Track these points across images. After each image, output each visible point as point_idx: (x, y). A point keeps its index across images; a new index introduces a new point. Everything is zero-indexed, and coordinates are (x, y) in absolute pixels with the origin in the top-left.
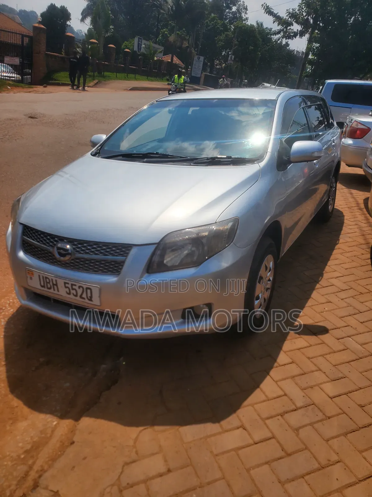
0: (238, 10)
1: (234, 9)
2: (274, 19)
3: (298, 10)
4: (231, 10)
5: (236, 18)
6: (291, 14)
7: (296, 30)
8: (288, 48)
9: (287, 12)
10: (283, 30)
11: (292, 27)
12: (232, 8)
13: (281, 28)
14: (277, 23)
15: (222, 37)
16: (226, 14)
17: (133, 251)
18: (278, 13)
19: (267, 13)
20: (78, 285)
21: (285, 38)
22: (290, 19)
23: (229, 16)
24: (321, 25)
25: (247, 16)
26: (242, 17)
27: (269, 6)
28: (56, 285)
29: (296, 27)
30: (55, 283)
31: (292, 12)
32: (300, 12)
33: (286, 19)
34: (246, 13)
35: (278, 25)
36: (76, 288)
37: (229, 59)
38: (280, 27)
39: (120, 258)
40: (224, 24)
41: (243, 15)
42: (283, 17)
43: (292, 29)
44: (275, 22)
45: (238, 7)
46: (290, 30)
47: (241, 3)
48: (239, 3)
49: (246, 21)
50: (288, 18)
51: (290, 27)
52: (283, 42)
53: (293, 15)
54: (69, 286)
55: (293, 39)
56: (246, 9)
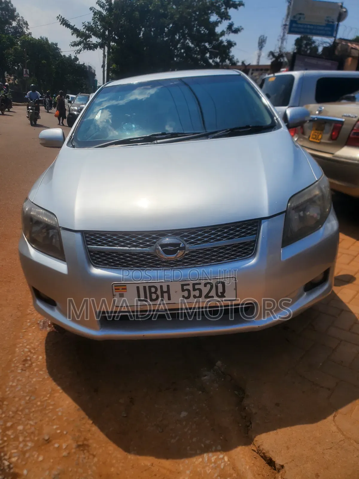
0: (19, 24)
1: (14, 24)
2: (71, 31)
3: (93, 24)
4: (11, 25)
5: (18, 32)
6: (88, 27)
7: (94, 42)
8: (78, 62)
9: (83, 25)
10: (83, 42)
11: (91, 40)
12: (12, 23)
13: (81, 39)
14: (76, 35)
15: (11, 51)
16: (6, 29)
17: (264, 226)
18: (74, 25)
19: (63, 25)
20: (203, 282)
21: (86, 49)
22: (87, 32)
23: (10, 30)
24: (117, 38)
25: (29, 31)
26: (25, 32)
27: (64, 18)
28: (168, 292)
29: (94, 40)
30: (165, 289)
31: (88, 25)
32: (95, 26)
33: (83, 31)
34: (27, 28)
35: (77, 37)
36: (201, 287)
37: (25, 73)
38: (79, 39)
39: (248, 239)
40: (9, 38)
41: (25, 29)
42: (81, 30)
43: (91, 41)
44: (74, 34)
45: (18, 22)
46: (90, 42)
47: (20, 18)
48: (18, 18)
49: (30, 35)
50: (86, 31)
51: (89, 39)
52: (72, 57)
53: (89, 28)
54: (190, 288)
55: (94, 50)
56: (26, 24)
